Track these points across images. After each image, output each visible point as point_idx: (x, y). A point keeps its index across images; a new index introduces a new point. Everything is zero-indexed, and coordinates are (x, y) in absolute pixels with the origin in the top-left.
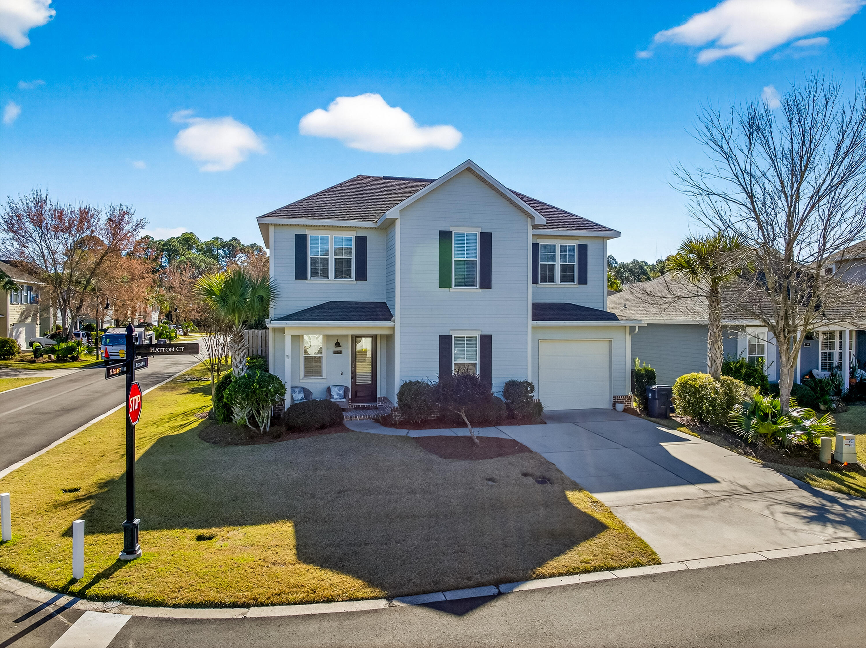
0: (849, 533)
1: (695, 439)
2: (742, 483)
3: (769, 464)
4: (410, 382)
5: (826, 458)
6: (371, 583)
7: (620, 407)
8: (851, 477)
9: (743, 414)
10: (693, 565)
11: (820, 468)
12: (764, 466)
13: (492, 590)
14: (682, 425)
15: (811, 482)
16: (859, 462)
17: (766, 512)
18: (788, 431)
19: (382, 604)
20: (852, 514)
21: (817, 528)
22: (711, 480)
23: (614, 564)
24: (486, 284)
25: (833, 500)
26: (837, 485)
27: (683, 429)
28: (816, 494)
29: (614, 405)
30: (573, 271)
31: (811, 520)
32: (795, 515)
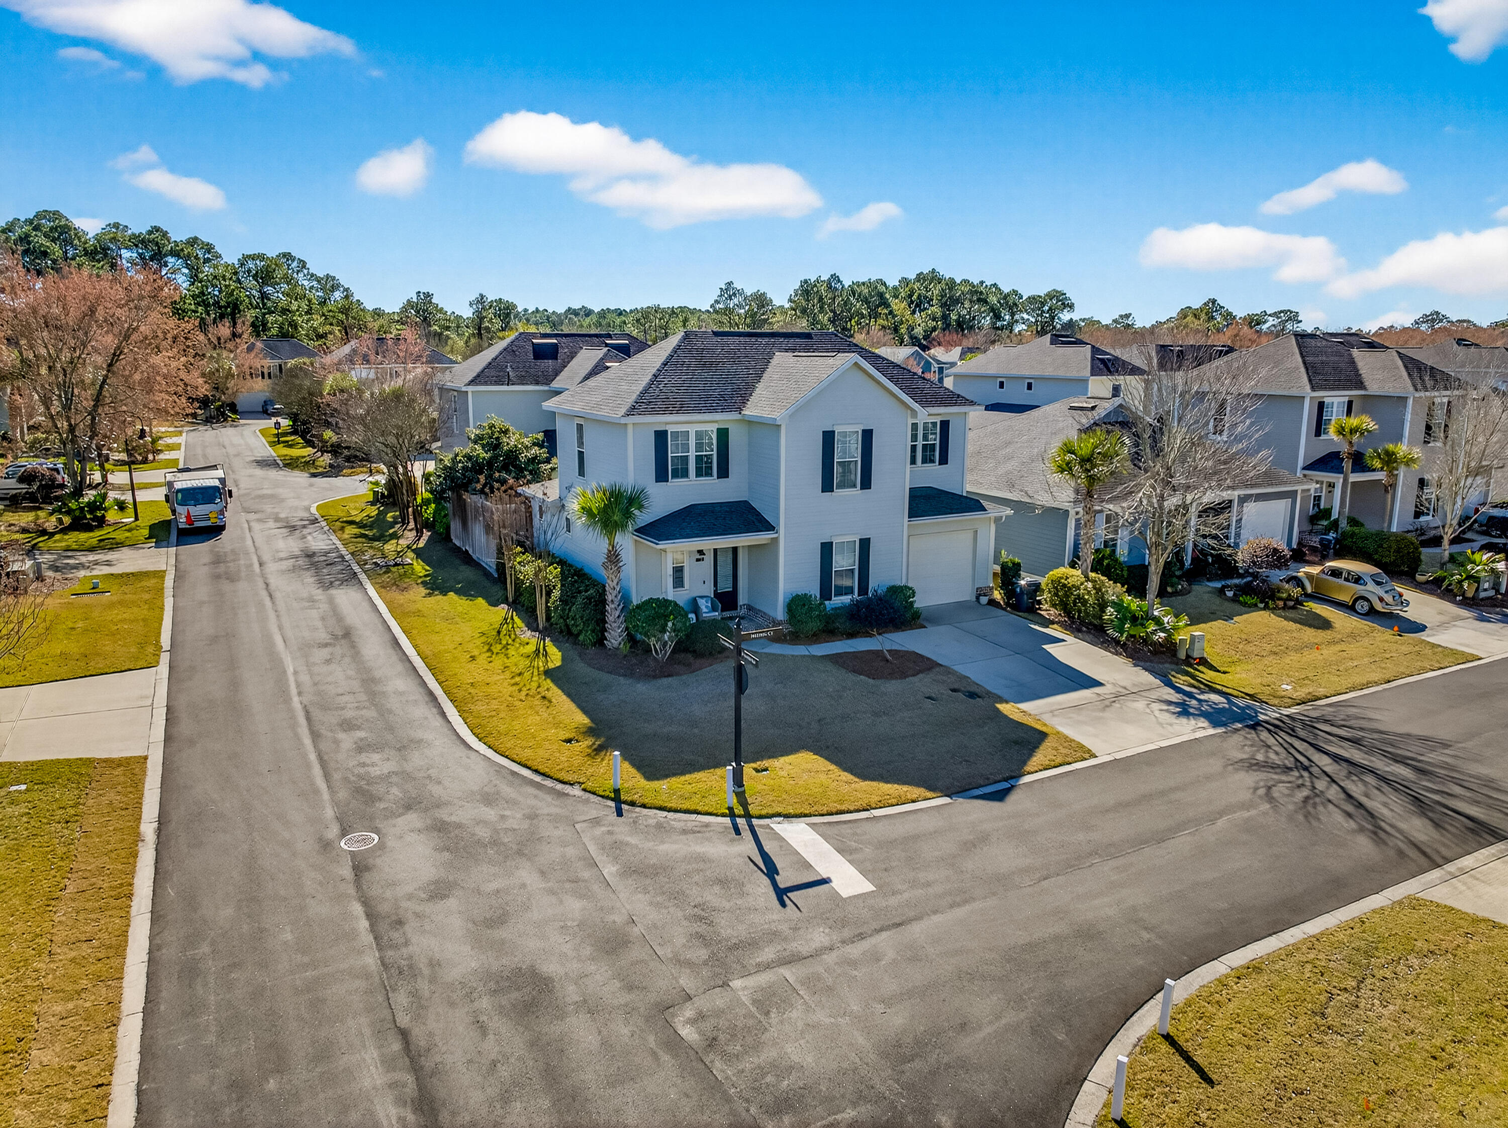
0: (1203, 723)
1: (1070, 639)
2: (1121, 684)
3: (1140, 664)
4: (797, 596)
5: (1182, 655)
6: (930, 788)
7: (984, 600)
8: (1198, 671)
9: (1116, 617)
10: (1119, 756)
11: (1177, 664)
12: (1135, 665)
13: (1005, 785)
14: (1053, 623)
15: (1173, 679)
16: (1205, 656)
17: (1148, 711)
18: (1154, 632)
19: (947, 800)
20: (1205, 707)
21: (1183, 720)
22: (1098, 684)
23: (1070, 760)
24: (866, 484)
25: (1190, 695)
26: (1192, 681)
27: (1055, 626)
28: (1178, 690)
29: (978, 598)
30: (934, 451)
31: (1179, 714)
32: (1167, 711)
